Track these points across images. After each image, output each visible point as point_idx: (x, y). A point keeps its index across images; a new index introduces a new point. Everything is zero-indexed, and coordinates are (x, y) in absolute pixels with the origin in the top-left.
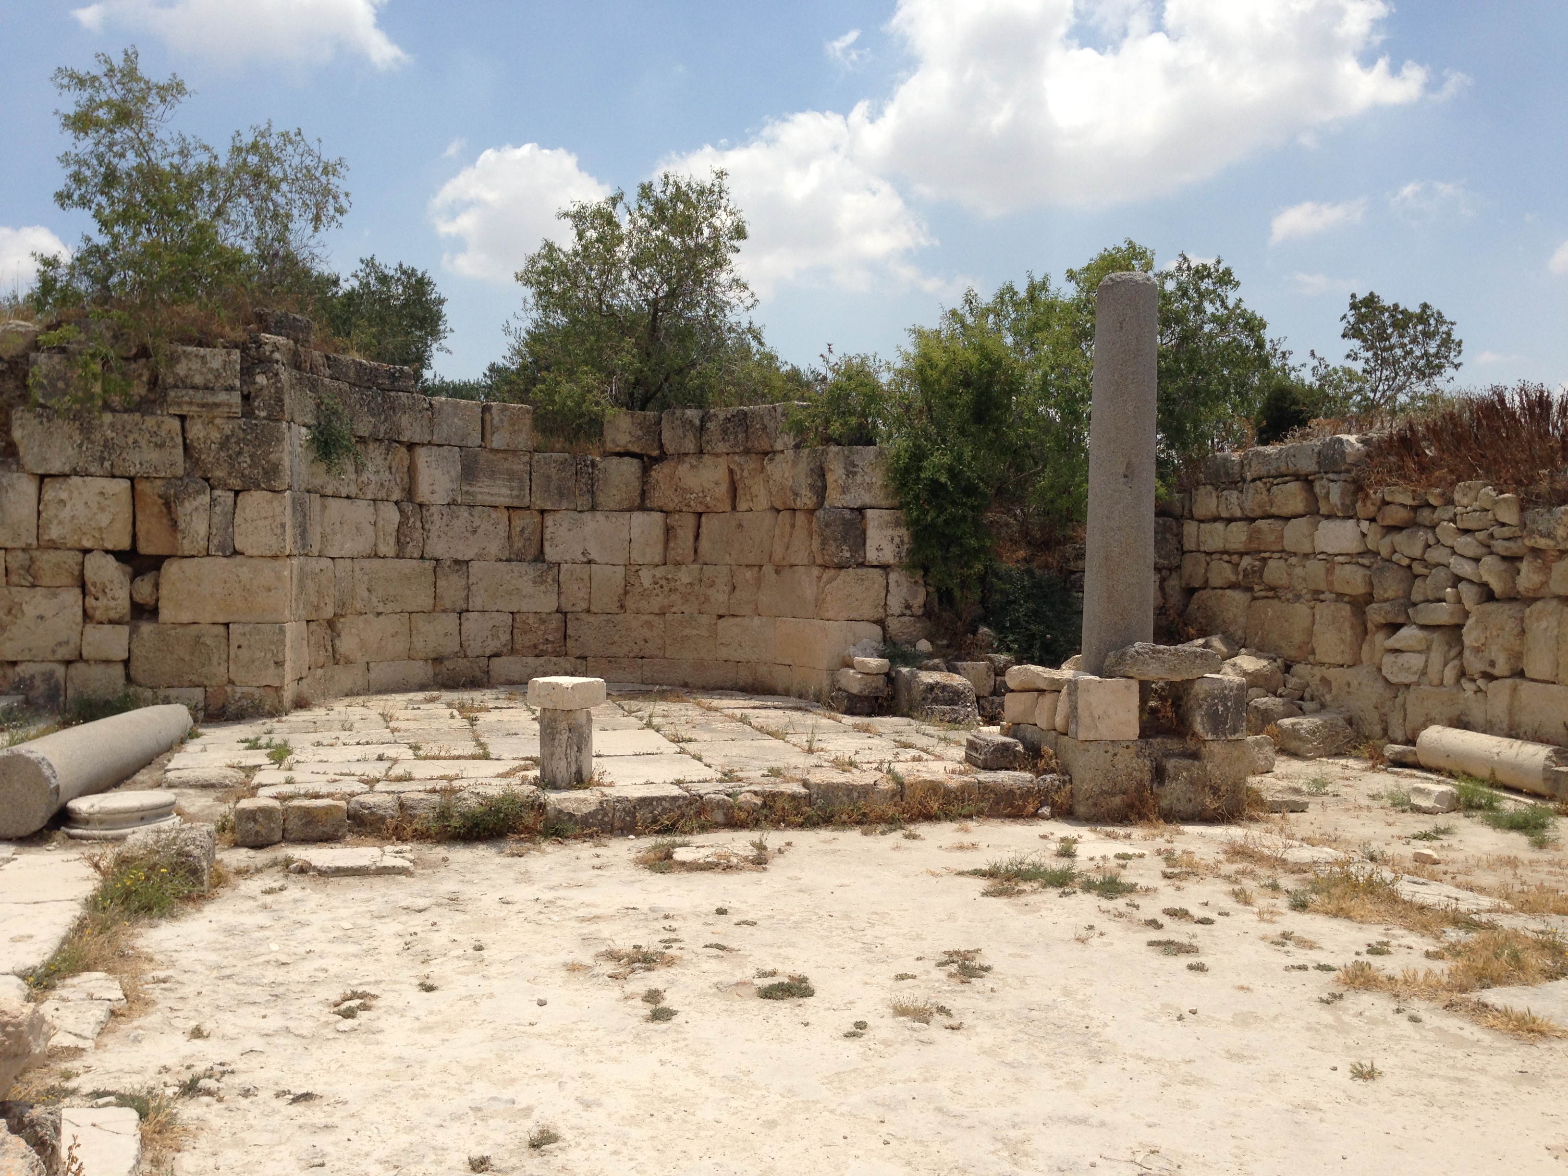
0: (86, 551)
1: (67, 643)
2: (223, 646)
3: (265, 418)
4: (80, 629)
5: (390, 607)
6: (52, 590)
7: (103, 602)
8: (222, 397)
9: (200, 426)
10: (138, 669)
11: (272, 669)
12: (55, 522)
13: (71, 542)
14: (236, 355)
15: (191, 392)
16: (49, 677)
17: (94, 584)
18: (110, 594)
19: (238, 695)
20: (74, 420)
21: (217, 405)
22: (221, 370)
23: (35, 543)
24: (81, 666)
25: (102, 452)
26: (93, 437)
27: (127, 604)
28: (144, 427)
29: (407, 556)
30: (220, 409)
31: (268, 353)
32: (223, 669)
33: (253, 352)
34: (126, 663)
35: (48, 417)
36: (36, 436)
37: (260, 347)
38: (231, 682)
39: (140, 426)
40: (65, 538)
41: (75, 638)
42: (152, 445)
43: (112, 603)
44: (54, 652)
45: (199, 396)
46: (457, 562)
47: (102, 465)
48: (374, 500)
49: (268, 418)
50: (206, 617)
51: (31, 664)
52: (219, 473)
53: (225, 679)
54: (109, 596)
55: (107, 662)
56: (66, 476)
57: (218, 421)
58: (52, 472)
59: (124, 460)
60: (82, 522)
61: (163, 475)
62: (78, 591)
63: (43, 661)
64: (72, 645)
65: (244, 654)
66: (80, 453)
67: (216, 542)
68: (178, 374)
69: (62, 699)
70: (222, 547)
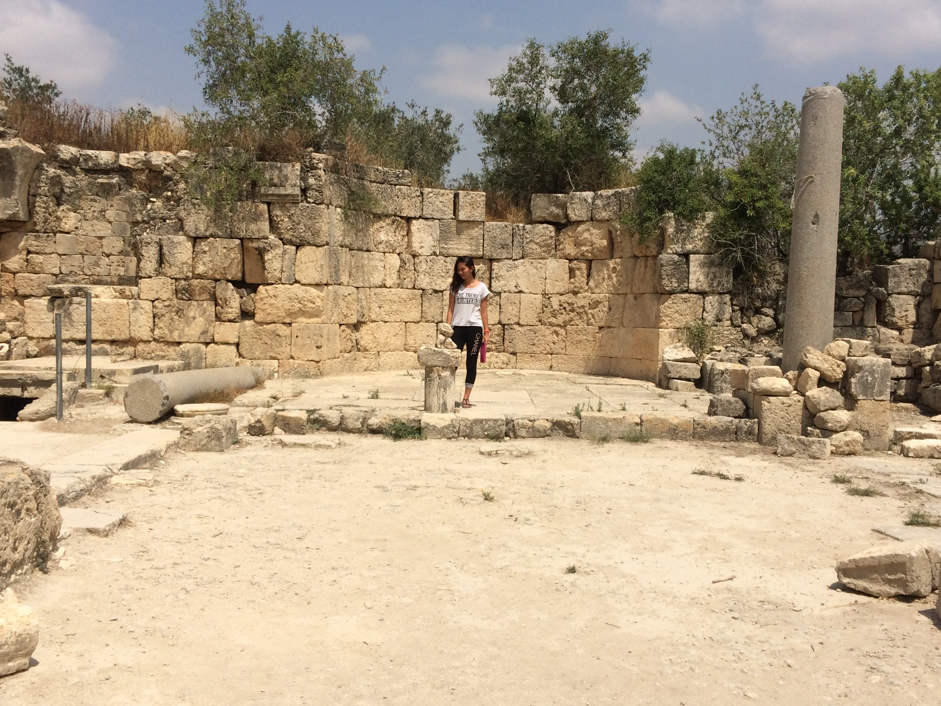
0: (217, 280)
1: (207, 332)
2: (288, 336)
3: (313, 203)
4: (213, 324)
5: (393, 318)
6: (199, 302)
7: (226, 309)
8: (291, 191)
9: (278, 208)
10: (243, 348)
11: (315, 351)
12: (202, 264)
13: (209, 275)
14: (298, 166)
15: (274, 188)
16: (197, 351)
17: (221, 299)
18: (230, 305)
19: (296, 366)
20: (212, 206)
21: (288, 196)
22: (289, 175)
23: (191, 275)
24: (213, 346)
25: (225, 224)
26: (221, 215)
27: (238, 311)
28: (248, 209)
29: (405, 286)
30: (290, 198)
31: (315, 164)
32: (288, 349)
33: (307, 164)
34: (238, 344)
35: (198, 205)
37: (311, 161)
38: (292, 357)
39: (246, 208)
40: (206, 273)
41: (211, 330)
42: (252, 219)
43: (231, 310)
44: (200, 337)
45: (278, 191)
46: (436, 291)
47: (226, 231)
48: (384, 253)
49: (315, 203)
50: (279, 320)
51: (188, 344)
52: (288, 236)
53: (289, 356)
55: (228, 343)
56: (207, 238)
57: (288, 205)
58: (201, 236)
59: (237, 228)
60: (215, 264)
61: (258, 237)
62: (212, 303)
63: (194, 342)
64: (209, 334)
65: (300, 341)
66: (214, 224)
67: (285, 275)
68: (266, 178)
70: (288, 279)
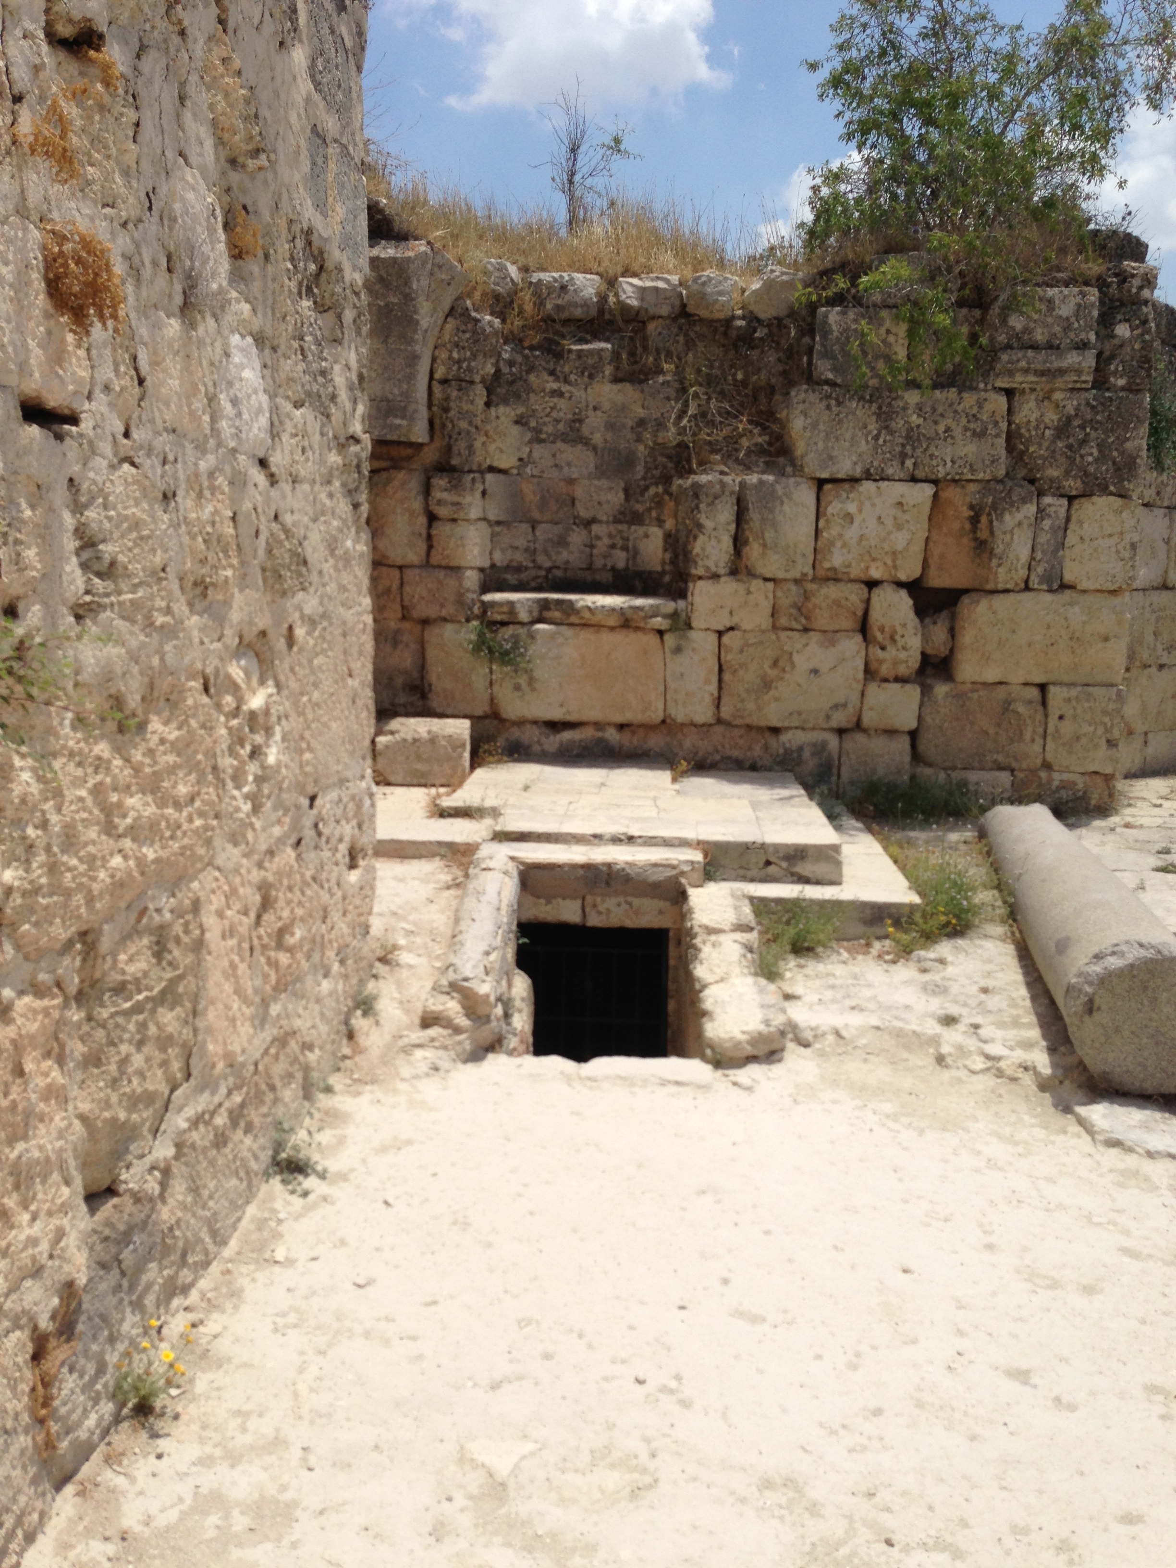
0: (871, 584)
1: (845, 705)
2: (1039, 716)
3: (1123, 389)
4: (860, 687)
6: (830, 635)
7: (891, 652)
8: (1072, 358)
9: (1032, 404)
10: (928, 745)
11: (1103, 750)
12: (839, 544)
13: (855, 573)
14: (1093, 295)
15: (1030, 353)
16: (820, 749)
17: (882, 630)
18: (901, 642)
19: (1056, 784)
20: (871, 401)
21: (1061, 372)
22: (1073, 319)
23: (811, 572)
24: (860, 738)
25: (903, 445)
26: (893, 424)
27: (918, 656)
28: (960, 408)
30: (1066, 378)
31: (1134, 290)
32: (1037, 747)
33: (1113, 290)
34: (913, 735)
35: (837, 400)
36: (822, 427)
37: (1124, 281)
38: (1047, 766)
39: (955, 406)
40: (849, 566)
41: (855, 698)
42: (968, 434)
43: (903, 655)
44: (828, 717)
45: (1039, 360)
47: (903, 463)
49: (1126, 388)
50: (1017, 676)
51: (799, 732)
52: (1053, 472)
53: (1039, 762)
54: (900, 645)
55: (891, 733)
56: (854, 480)
57: (1058, 396)
58: (840, 476)
59: (931, 456)
60: (873, 543)
61: (981, 476)
62: (859, 638)
63: (813, 729)
64: (850, 709)
65: (1067, 728)
66: (875, 448)
67: (1040, 570)
68: (1013, 328)
69: (834, 778)
70: (1047, 578)
